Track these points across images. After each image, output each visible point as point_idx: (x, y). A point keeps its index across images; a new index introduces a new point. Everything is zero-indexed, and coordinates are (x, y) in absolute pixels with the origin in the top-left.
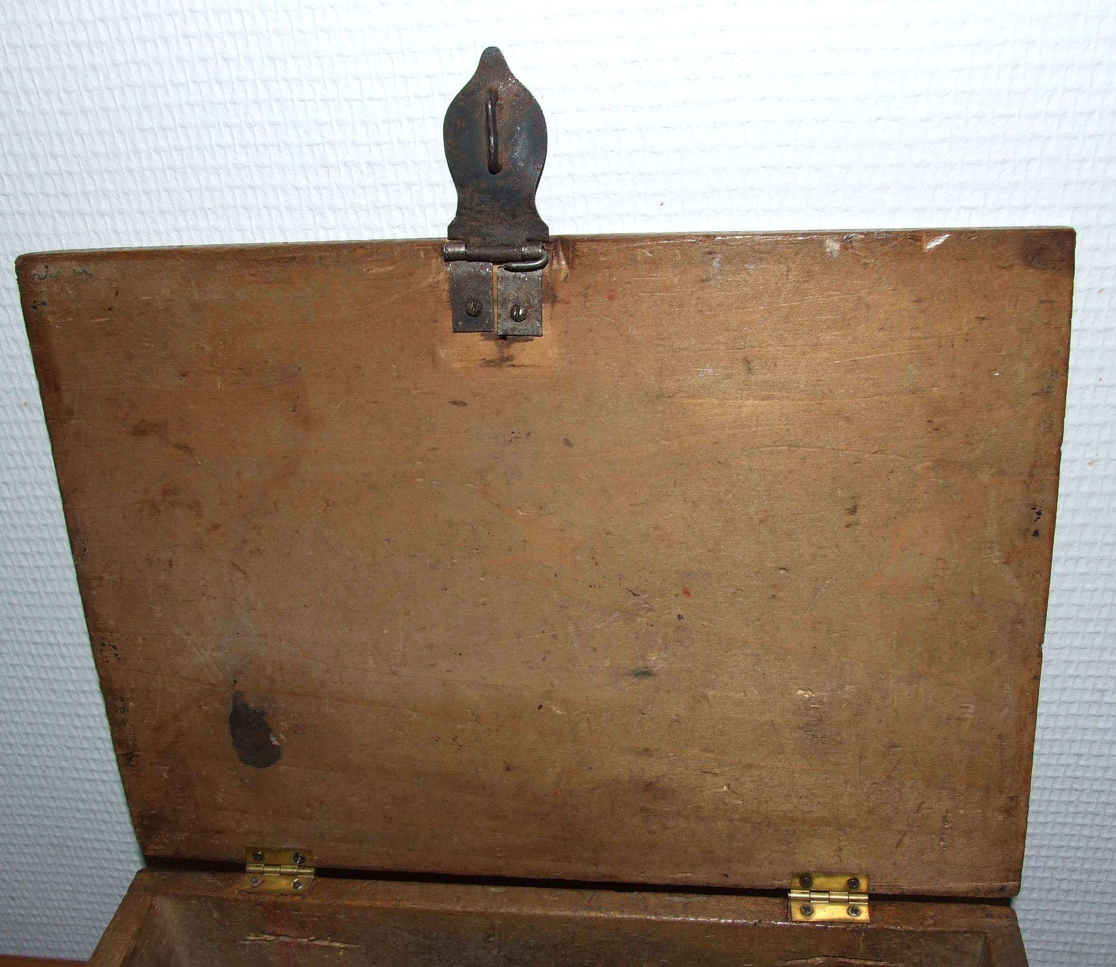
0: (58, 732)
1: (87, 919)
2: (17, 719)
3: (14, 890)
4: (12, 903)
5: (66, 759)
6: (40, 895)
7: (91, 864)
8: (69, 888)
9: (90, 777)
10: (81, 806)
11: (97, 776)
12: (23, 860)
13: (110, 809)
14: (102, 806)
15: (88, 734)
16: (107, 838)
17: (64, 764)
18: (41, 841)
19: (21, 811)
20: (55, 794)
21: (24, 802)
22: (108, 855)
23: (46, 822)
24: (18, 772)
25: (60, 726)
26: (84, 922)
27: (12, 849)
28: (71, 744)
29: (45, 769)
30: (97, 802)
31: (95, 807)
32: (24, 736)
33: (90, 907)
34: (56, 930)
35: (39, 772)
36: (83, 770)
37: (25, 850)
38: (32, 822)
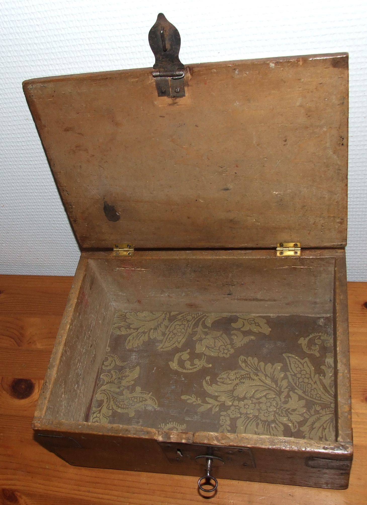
0: (47, 211)
1: (62, 264)
2: (34, 208)
3: (38, 256)
4: (38, 260)
5: (50, 218)
6: (46, 257)
7: (61, 248)
8: (55, 255)
9: (58, 223)
10: (56, 231)
11: (60, 222)
12: (40, 247)
13: (66, 232)
14: (63, 231)
15: (57, 210)
16: (66, 240)
17: (50, 220)
18: (45, 242)
19: (38, 234)
20: (48, 228)
21: (38, 231)
22: (66, 245)
23: (46, 236)
24: (36, 223)
25: (47, 209)
26: (61, 264)
27: (36, 245)
28: (51, 214)
29: (44, 221)
30: (61, 230)
31: (61, 231)
32: (36, 212)
33: (62, 260)
34: (52, 267)
35: (42, 222)
36: (56, 221)
37: (40, 245)
38: (42, 237)
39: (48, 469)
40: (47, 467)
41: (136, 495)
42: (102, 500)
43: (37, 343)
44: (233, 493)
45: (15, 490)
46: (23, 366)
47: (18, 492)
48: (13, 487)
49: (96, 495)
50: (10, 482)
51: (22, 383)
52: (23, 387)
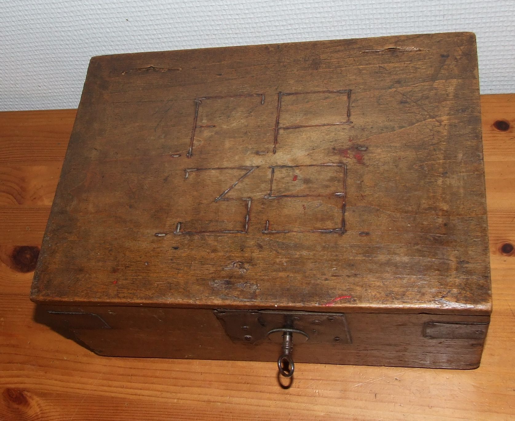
0: (46, 12)
1: (73, 92)
2: (27, 8)
3: (40, 83)
4: (40, 88)
5: (52, 23)
6: (51, 83)
7: (71, 68)
8: (63, 79)
9: (64, 30)
10: (62, 43)
11: (66, 29)
12: (41, 69)
13: (75, 43)
14: (71, 41)
15: (59, 11)
16: (76, 55)
17: (51, 25)
18: (47, 60)
19: (37, 48)
20: (49, 39)
21: (37, 44)
22: (77, 63)
23: (48, 52)
24: (31, 31)
25: (46, 9)
26: (72, 93)
27: (35, 65)
28: (53, 16)
29: (43, 28)
30: (68, 40)
31: (68, 43)
32: (31, 15)
33: (73, 86)
34: (60, 98)
35: (41, 30)
36: (60, 27)
37: (41, 65)
38: (42, 52)
39: (66, 360)
40: (65, 358)
41: (185, 388)
42: (141, 397)
43: (44, 199)
44: (318, 380)
45: (24, 390)
46: (27, 229)
47: (28, 391)
48: (21, 386)
49: (132, 390)
50: (16, 380)
51: (26, 252)
52: (28, 256)
